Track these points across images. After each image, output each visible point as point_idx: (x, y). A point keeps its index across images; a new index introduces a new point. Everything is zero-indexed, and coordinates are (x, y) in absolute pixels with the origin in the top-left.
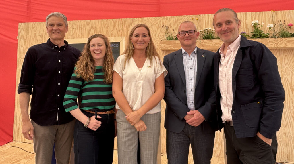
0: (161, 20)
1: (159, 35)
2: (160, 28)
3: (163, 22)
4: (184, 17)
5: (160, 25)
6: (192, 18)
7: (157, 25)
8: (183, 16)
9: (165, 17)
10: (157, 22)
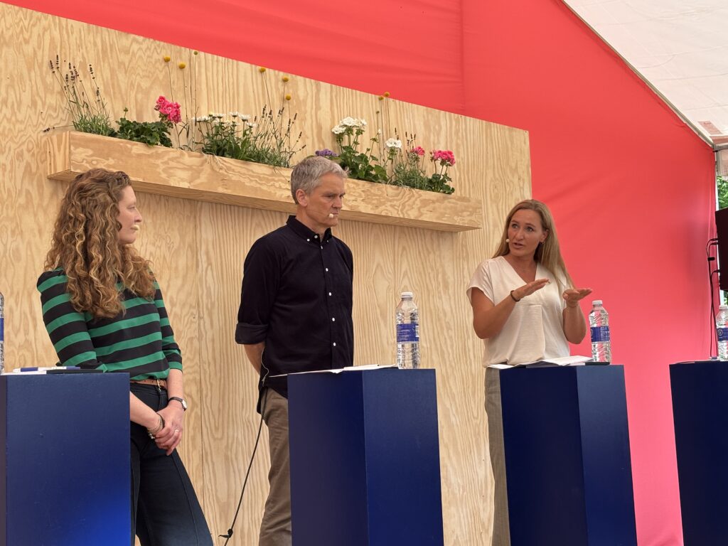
0: (45, 30)
1: (34, 104)
2: (40, 67)
3: (52, 40)
4: (137, 42)
5: (39, 53)
6: (165, 54)
7: (28, 49)
8: (132, 36)
9: (64, 20)
10: (26, 36)
